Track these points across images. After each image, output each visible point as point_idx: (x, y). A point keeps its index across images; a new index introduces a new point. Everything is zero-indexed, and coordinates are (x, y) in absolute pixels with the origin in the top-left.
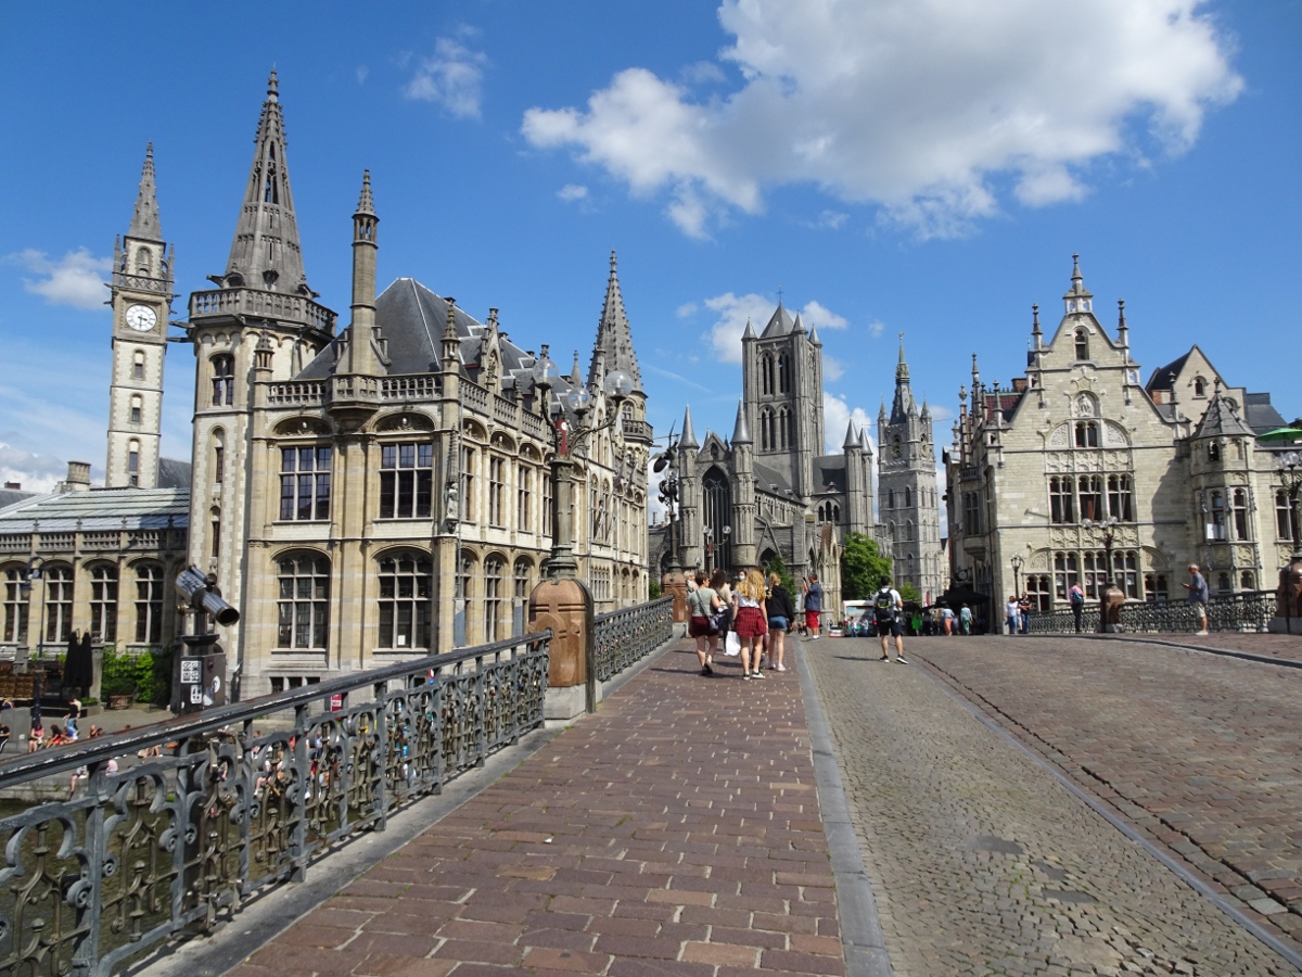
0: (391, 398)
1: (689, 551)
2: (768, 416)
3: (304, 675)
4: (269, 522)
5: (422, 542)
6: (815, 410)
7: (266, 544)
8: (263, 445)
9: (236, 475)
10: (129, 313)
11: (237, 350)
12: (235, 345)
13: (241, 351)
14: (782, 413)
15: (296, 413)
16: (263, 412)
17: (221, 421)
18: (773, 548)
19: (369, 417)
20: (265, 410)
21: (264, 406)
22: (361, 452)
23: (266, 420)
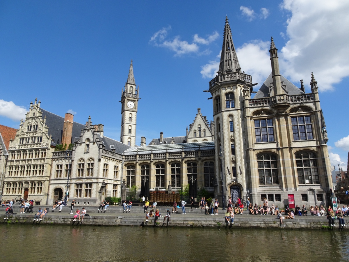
0: (295, 102)
3: (274, 194)
4: (254, 143)
5: (312, 148)
7: (254, 150)
8: (249, 118)
9: (239, 129)
10: (128, 103)
11: (235, 91)
12: (234, 90)
13: (237, 91)
15: (260, 108)
16: (248, 108)
17: (231, 112)
19: (287, 108)
20: (249, 108)
21: (248, 107)
22: (284, 120)
23: (250, 111)
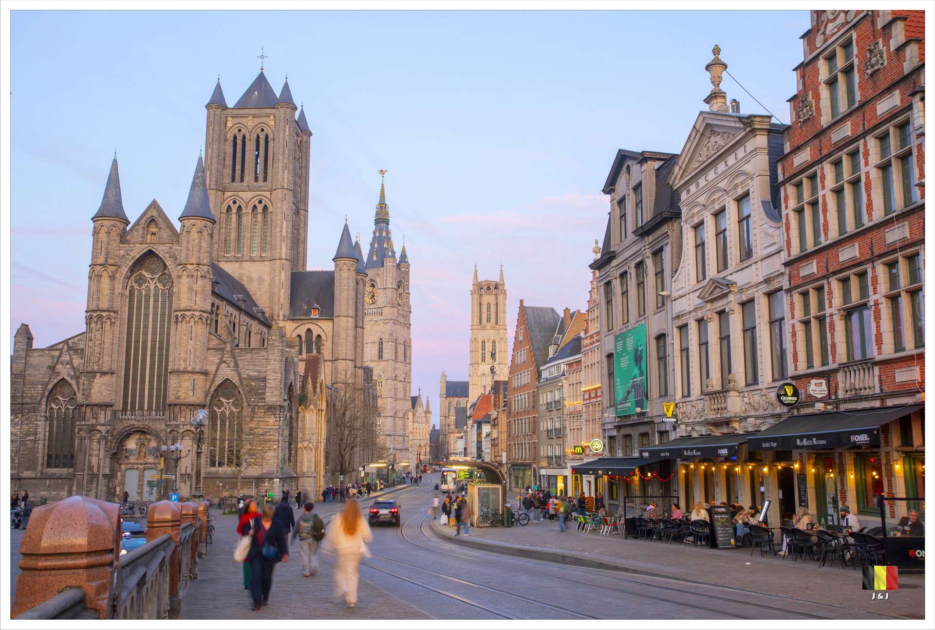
1: (98, 380)
2: (234, 210)
6: (297, 212)
14: (255, 207)
18: (236, 380)
